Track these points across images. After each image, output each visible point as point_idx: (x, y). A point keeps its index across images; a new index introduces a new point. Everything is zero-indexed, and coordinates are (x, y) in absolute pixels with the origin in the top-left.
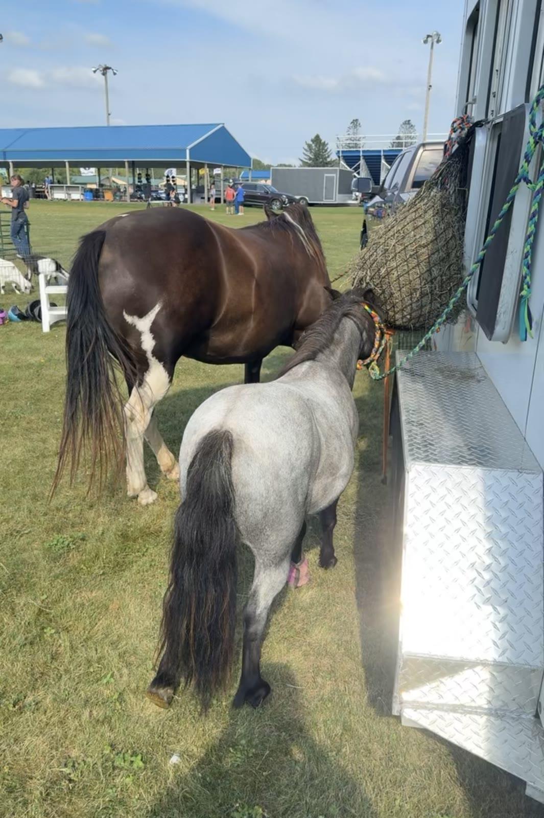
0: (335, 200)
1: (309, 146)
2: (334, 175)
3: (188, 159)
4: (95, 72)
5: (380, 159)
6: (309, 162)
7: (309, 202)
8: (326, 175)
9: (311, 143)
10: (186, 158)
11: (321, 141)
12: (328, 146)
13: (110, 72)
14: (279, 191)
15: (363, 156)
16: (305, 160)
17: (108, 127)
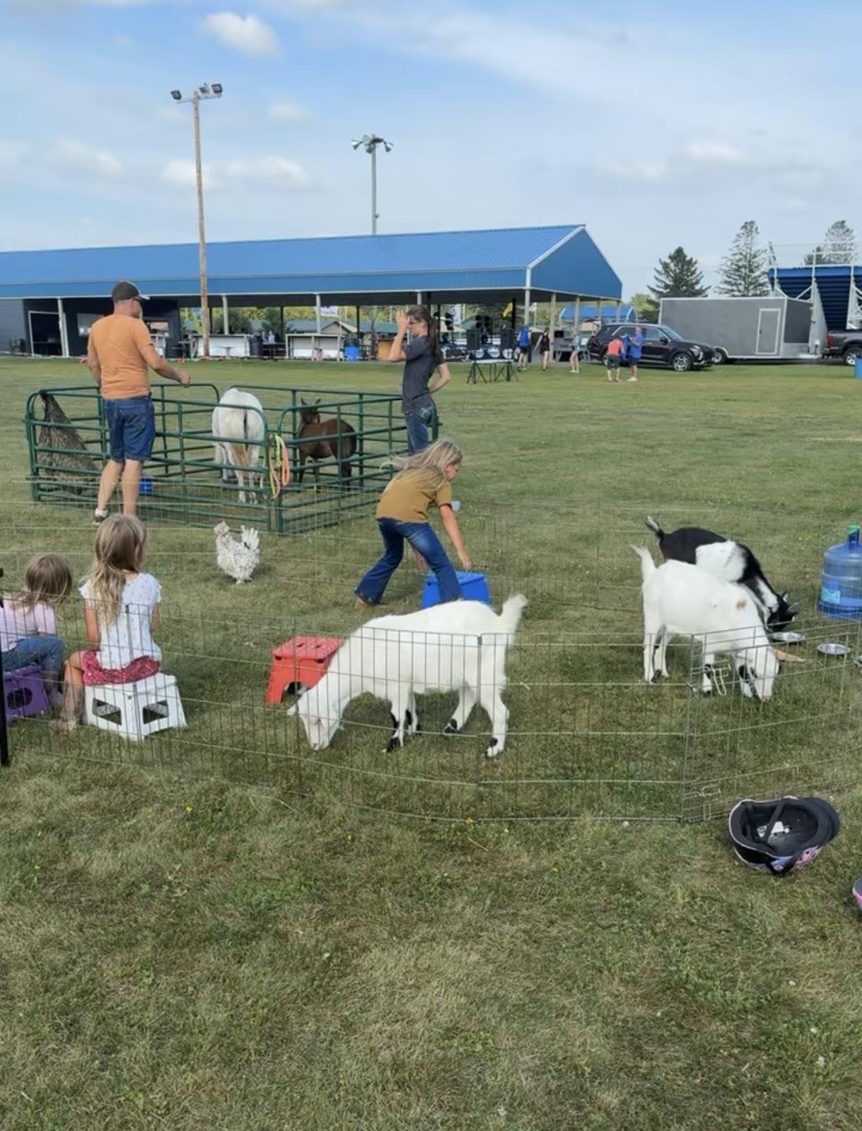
0: (778, 354)
1: (666, 266)
2: (779, 310)
3: (528, 286)
4: (356, 147)
5: (849, 282)
6: (665, 291)
7: (729, 357)
8: (762, 310)
9: (668, 261)
10: (525, 285)
11: (685, 257)
12: (697, 265)
13: (380, 146)
14: (684, 338)
15: (816, 277)
16: (657, 289)
17: (375, 238)
